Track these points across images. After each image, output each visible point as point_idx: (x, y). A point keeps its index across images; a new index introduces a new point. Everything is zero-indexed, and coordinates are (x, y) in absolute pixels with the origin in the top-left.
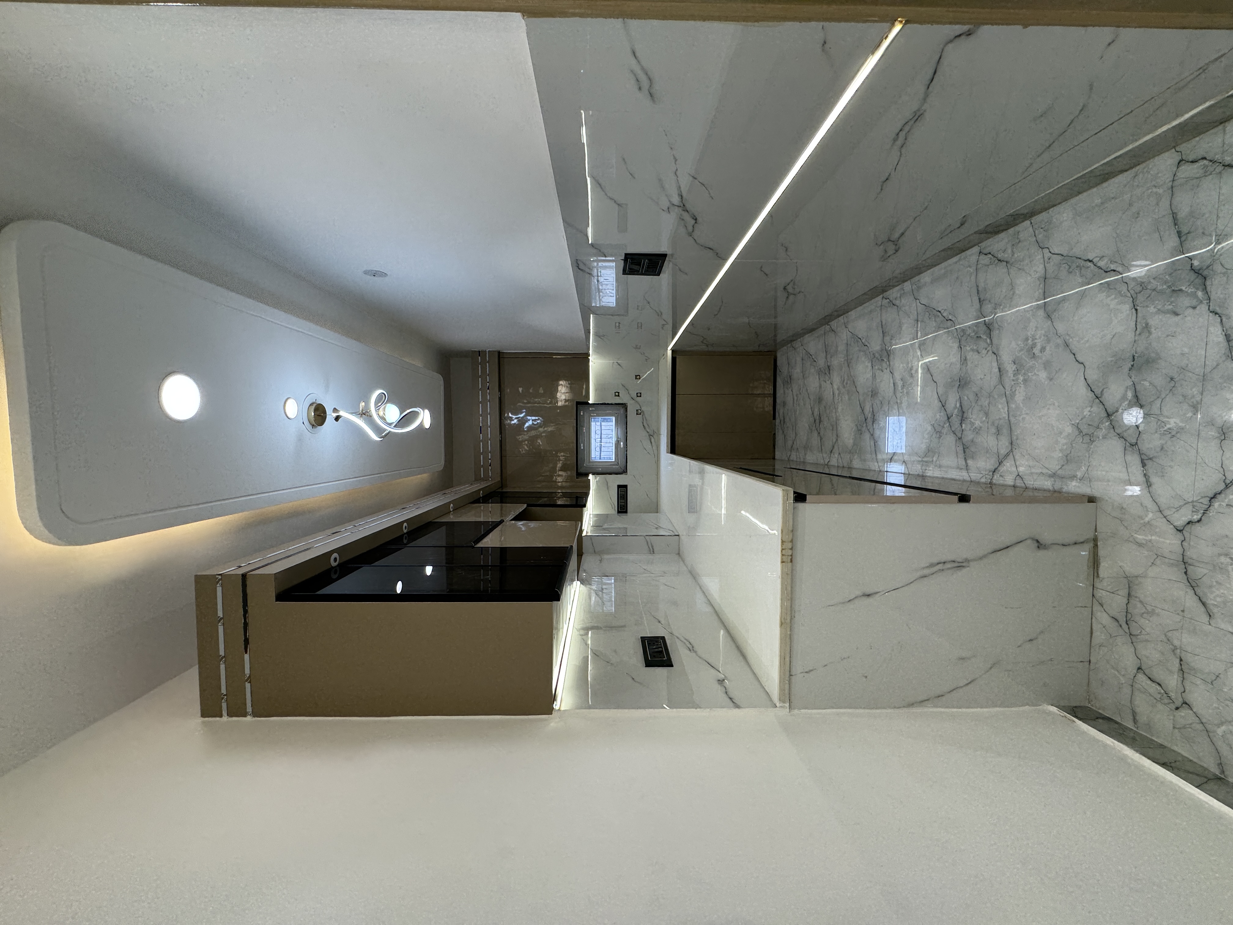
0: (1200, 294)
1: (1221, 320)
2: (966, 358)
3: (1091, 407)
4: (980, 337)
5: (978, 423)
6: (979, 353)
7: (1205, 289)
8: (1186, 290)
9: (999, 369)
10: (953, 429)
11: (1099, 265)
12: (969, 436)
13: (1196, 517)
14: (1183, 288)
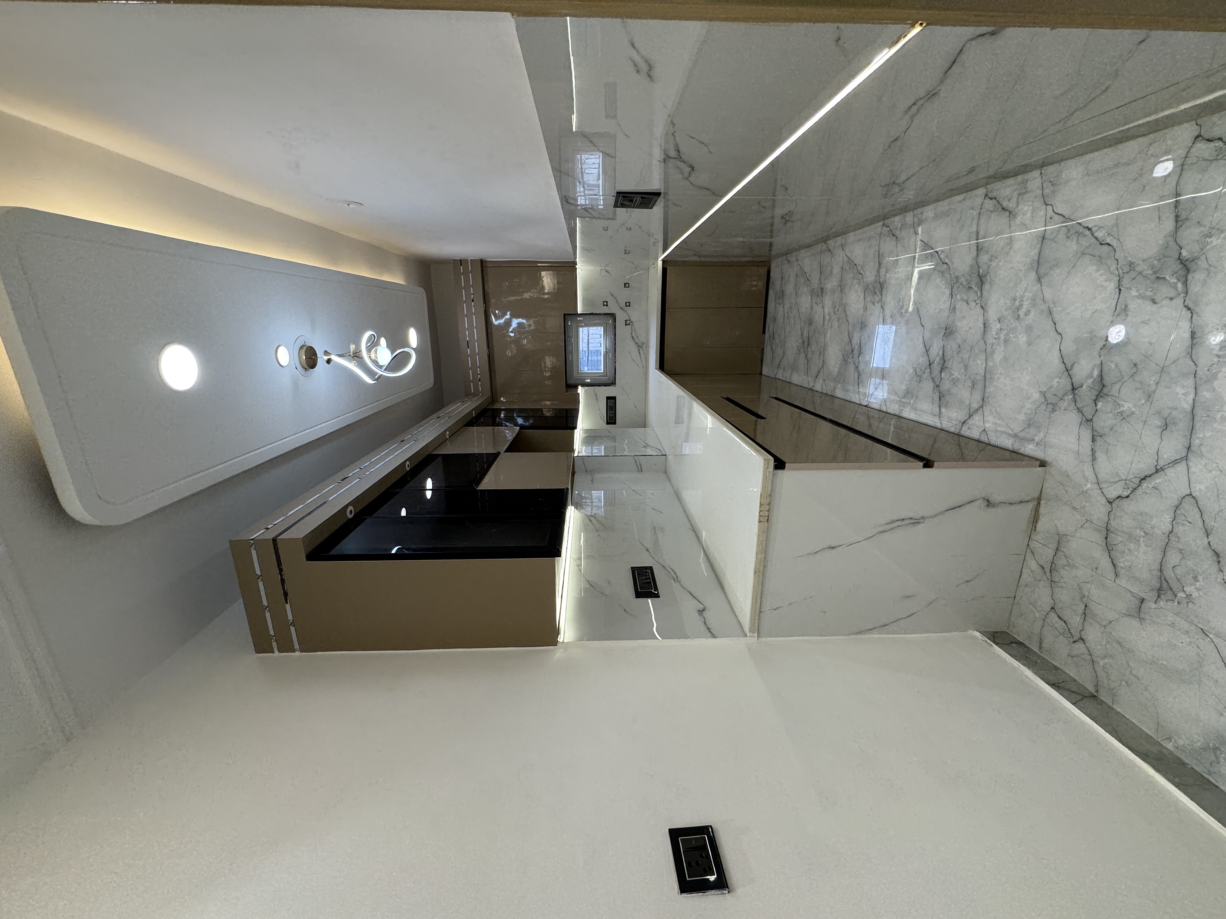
0: (1180, 285)
1: (1192, 317)
2: (955, 307)
3: (1060, 378)
4: (972, 287)
5: (956, 374)
6: (968, 304)
7: (1185, 283)
8: (1169, 279)
9: (984, 324)
10: (933, 376)
11: (1096, 234)
12: (946, 385)
13: (1126, 494)
14: (1167, 277)
